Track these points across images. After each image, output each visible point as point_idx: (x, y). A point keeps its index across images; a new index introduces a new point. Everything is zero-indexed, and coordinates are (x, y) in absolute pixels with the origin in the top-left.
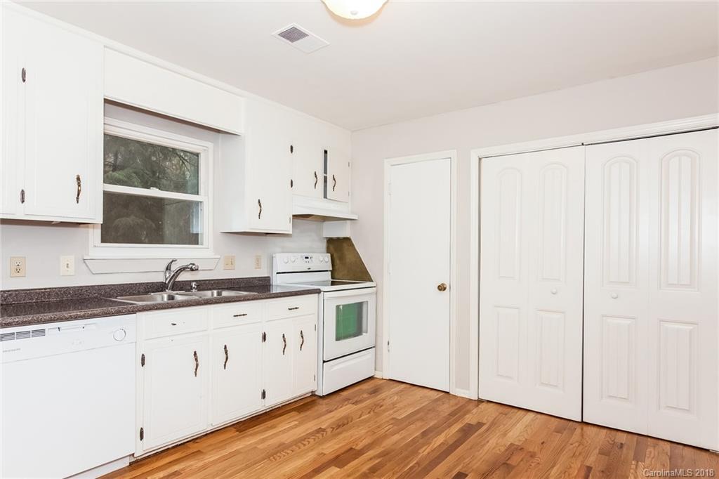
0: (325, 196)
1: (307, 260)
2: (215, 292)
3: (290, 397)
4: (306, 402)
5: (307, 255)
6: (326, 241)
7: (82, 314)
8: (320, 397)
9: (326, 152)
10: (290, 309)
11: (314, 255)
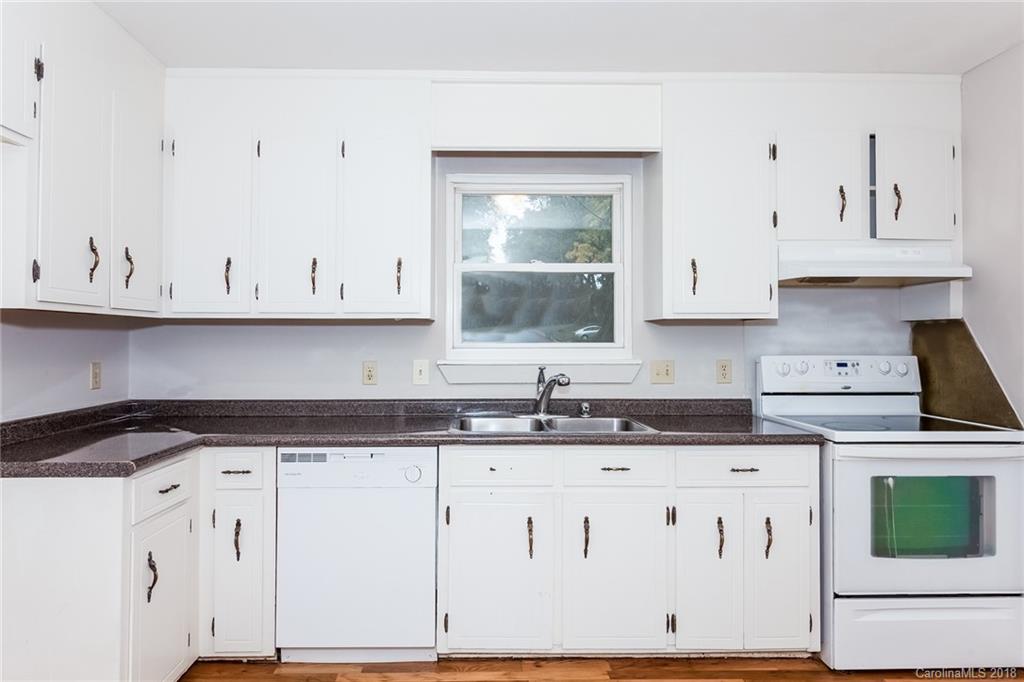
0: (873, 235)
1: (843, 370)
2: (616, 422)
3: (739, 647)
4: (790, 668)
5: (842, 359)
6: (910, 329)
7: (363, 440)
8: (834, 672)
9: (872, 137)
10: (733, 470)
11: (864, 361)
